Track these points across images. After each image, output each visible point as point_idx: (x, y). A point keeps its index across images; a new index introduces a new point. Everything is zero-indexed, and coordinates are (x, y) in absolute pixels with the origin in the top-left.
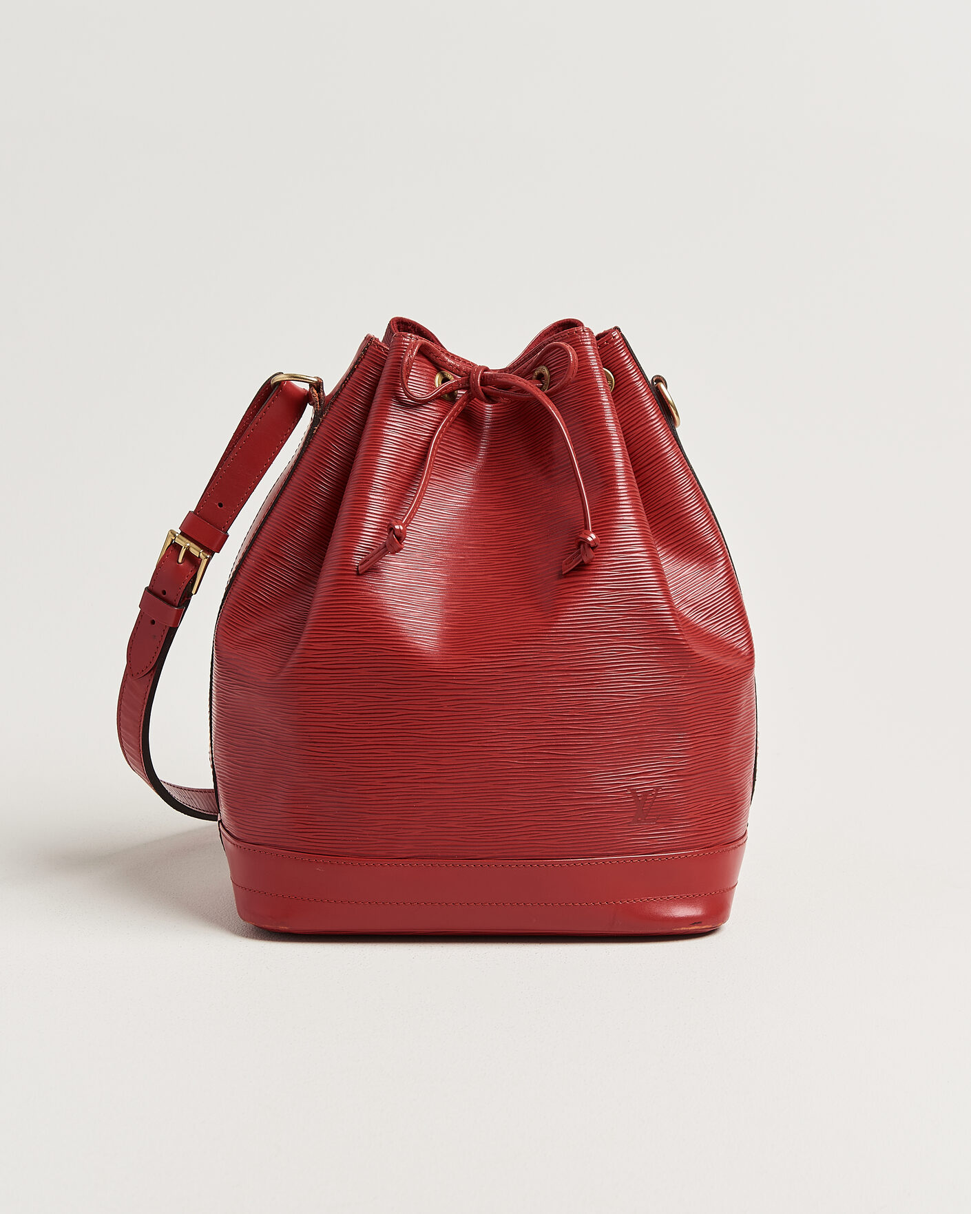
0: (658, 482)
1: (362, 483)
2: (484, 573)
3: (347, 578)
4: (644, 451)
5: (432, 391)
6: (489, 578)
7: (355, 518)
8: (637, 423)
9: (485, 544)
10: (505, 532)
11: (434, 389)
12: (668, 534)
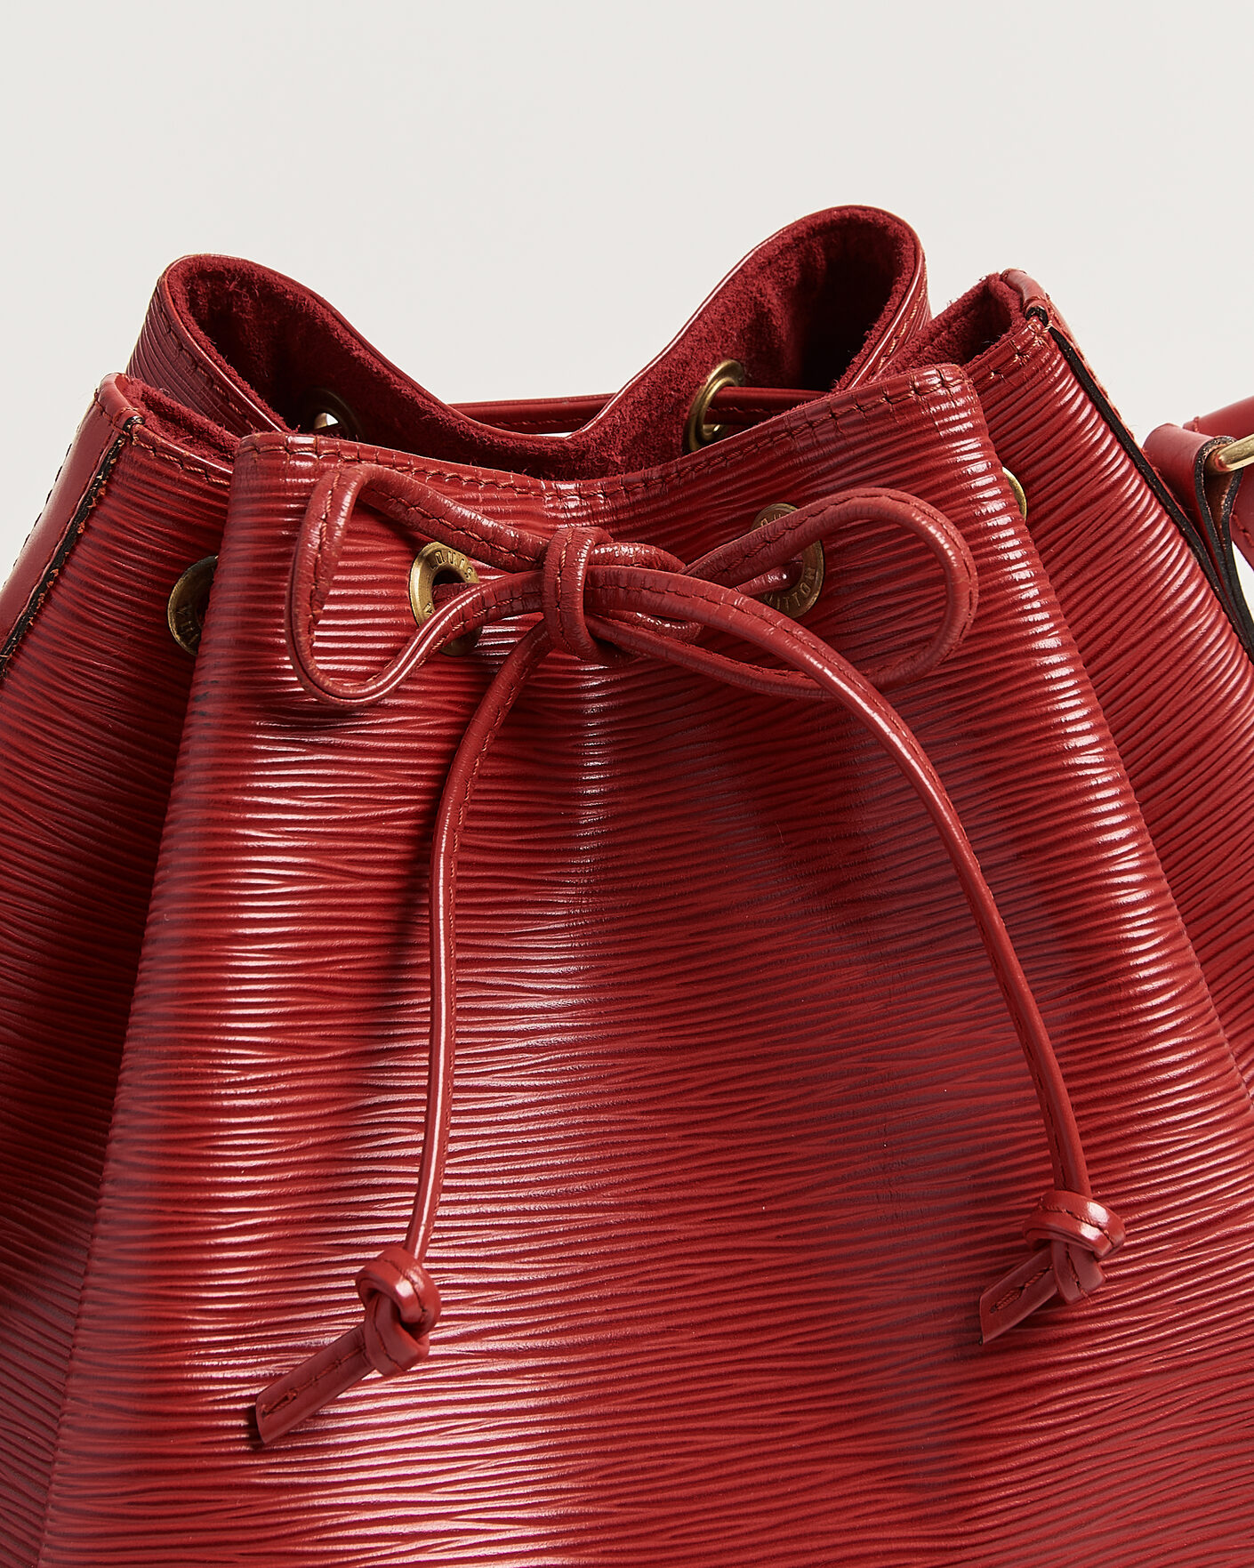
0: (1195, 830)
1: (189, 1054)
2: (663, 1324)
3: (171, 1445)
4: (1143, 733)
5: (406, 640)
6: (685, 1343)
7: (178, 1202)
8: (1114, 640)
9: (654, 1196)
10: (717, 1143)
11: (415, 628)
12: (1234, 997)
